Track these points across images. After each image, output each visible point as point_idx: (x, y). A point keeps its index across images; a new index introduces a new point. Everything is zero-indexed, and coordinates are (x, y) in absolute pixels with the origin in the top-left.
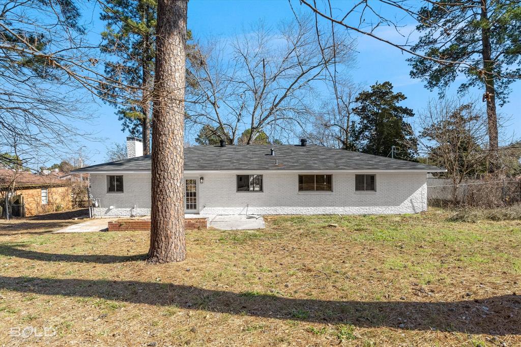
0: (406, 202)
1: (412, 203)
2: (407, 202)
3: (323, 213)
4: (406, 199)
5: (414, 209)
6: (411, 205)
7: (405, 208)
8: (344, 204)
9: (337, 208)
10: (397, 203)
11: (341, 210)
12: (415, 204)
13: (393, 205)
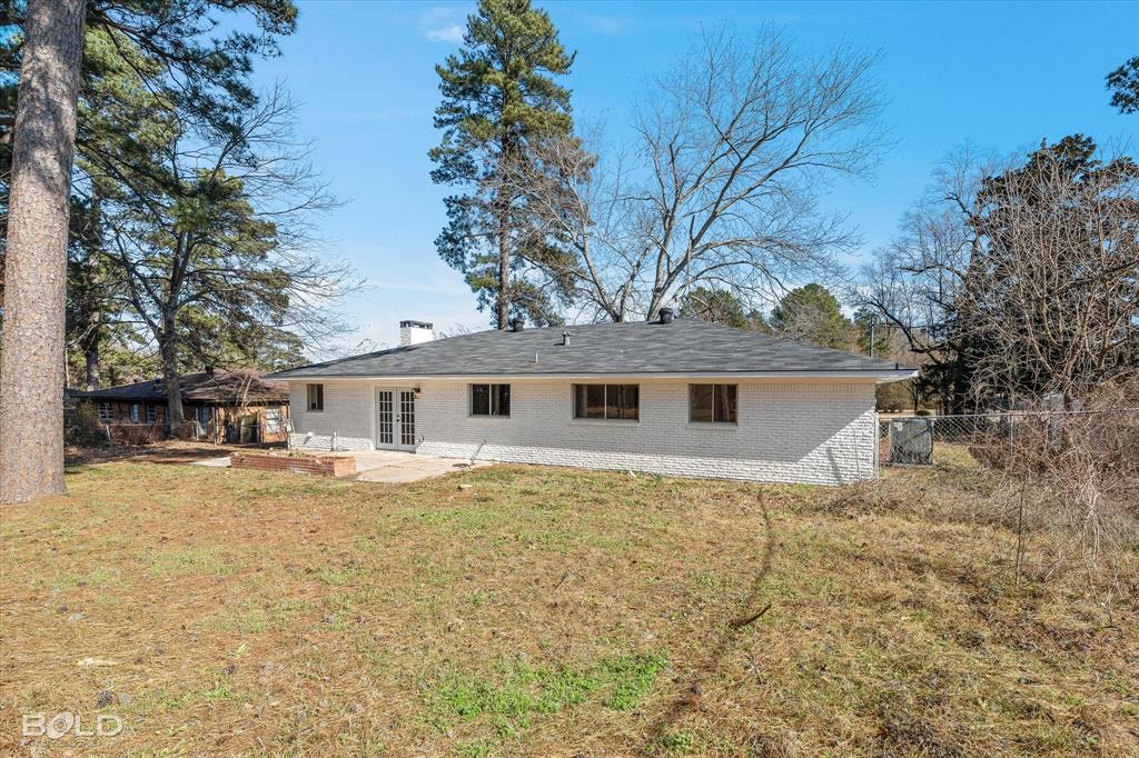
0: (814, 454)
1: (831, 458)
2: (817, 456)
3: (619, 467)
4: (814, 448)
5: (838, 476)
6: (827, 461)
7: (810, 471)
8: (663, 450)
9: (646, 458)
10: (792, 454)
11: (656, 464)
12: (840, 462)
13: (780, 460)
